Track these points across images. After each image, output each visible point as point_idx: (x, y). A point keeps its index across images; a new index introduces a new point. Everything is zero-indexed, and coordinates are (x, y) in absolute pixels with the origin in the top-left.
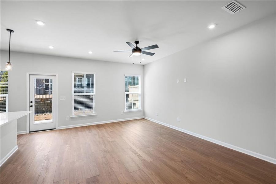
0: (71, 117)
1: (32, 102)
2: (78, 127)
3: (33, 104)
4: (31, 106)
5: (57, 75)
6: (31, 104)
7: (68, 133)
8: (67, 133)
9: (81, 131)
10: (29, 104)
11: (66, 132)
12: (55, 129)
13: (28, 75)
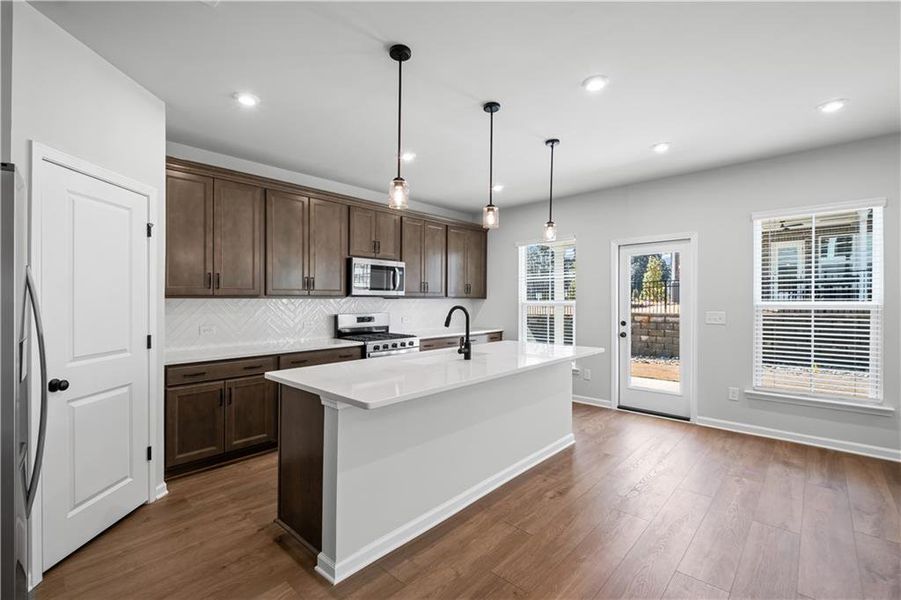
0: (747, 391)
1: (624, 323)
2: (781, 442)
3: (628, 329)
4: (623, 335)
5: (695, 238)
6: (623, 329)
7: (727, 451)
8: (723, 447)
9: (786, 464)
10: (616, 329)
11: (719, 444)
12: (688, 419)
13: (614, 246)
